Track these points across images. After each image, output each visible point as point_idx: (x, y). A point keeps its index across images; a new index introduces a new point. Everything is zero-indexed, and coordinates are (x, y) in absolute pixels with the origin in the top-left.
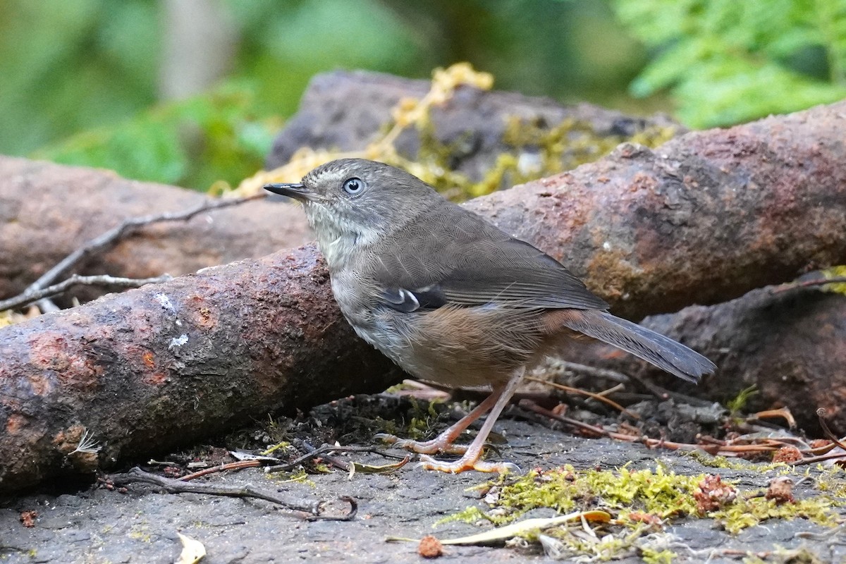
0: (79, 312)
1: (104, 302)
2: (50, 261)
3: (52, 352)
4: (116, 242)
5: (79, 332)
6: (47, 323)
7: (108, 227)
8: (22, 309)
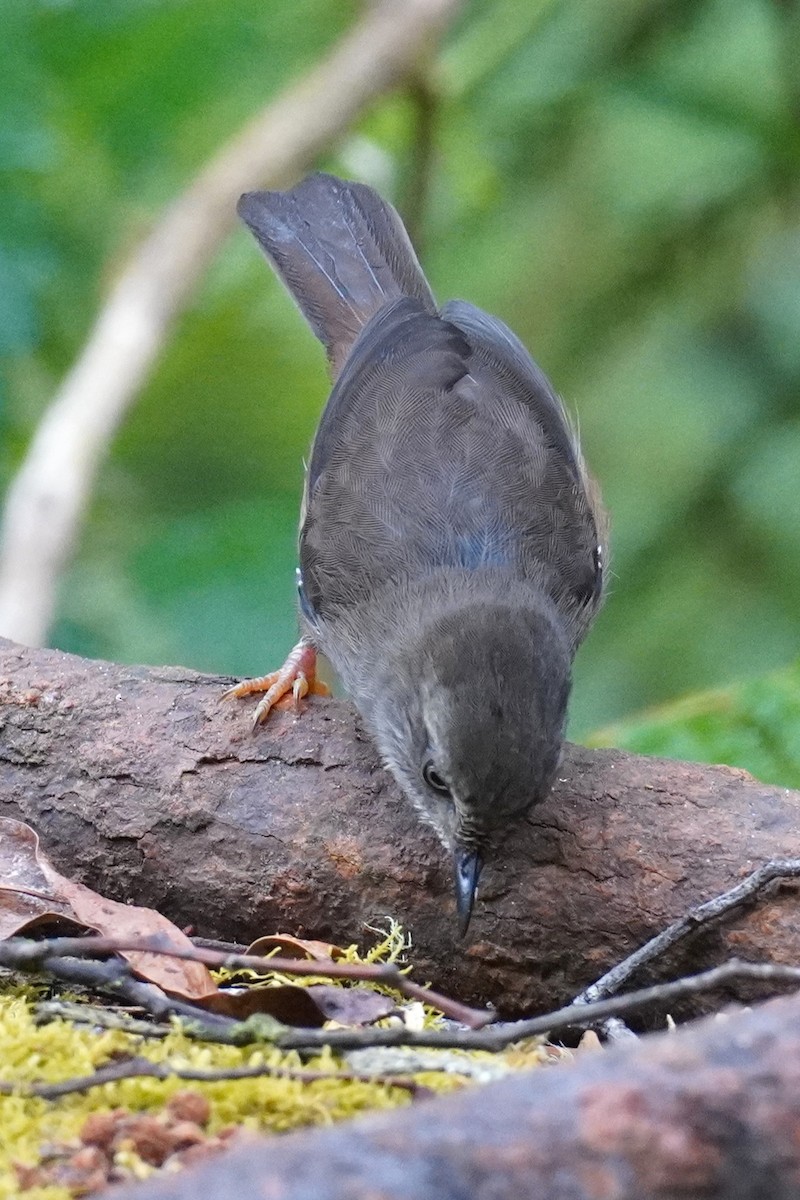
0: (675, 1042)
1: (726, 1021)
2: (623, 944)
3: (621, 1121)
4: (747, 906)
5: (674, 1082)
6: (613, 1063)
7: (734, 878)
8: (568, 1037)
